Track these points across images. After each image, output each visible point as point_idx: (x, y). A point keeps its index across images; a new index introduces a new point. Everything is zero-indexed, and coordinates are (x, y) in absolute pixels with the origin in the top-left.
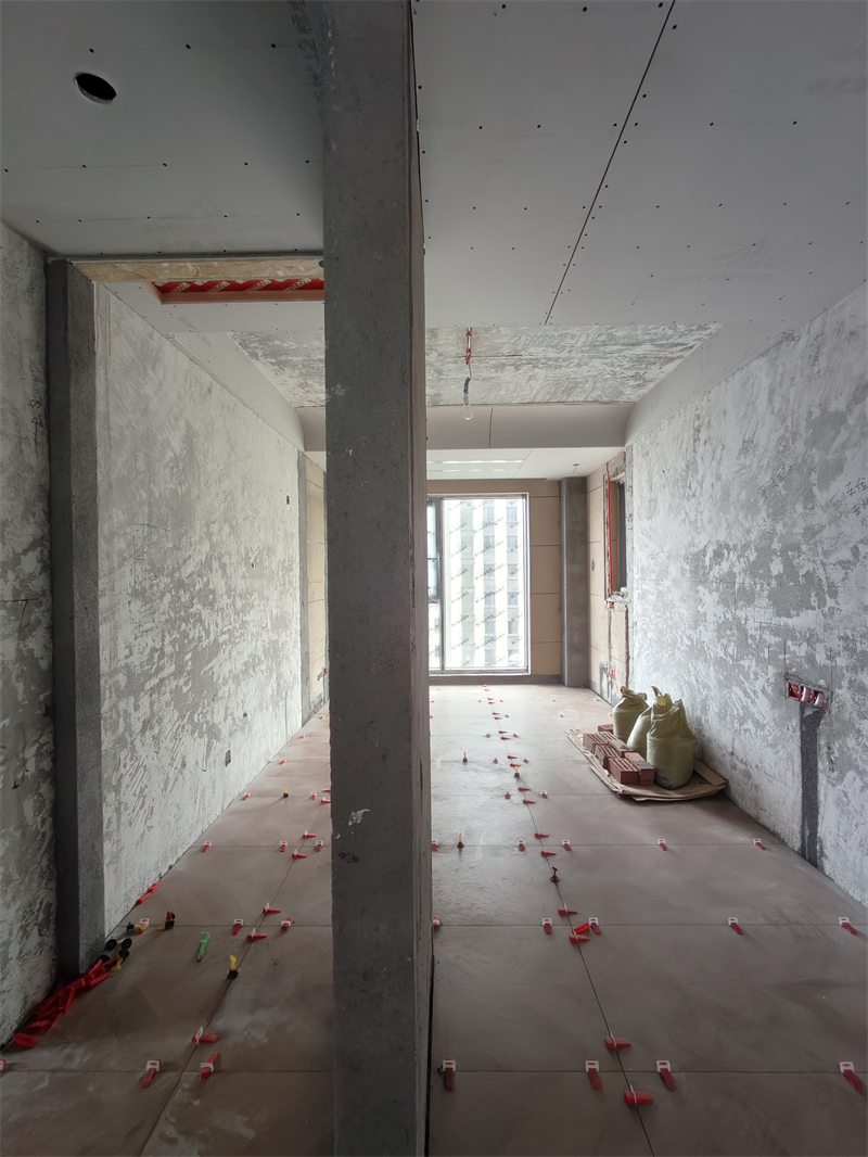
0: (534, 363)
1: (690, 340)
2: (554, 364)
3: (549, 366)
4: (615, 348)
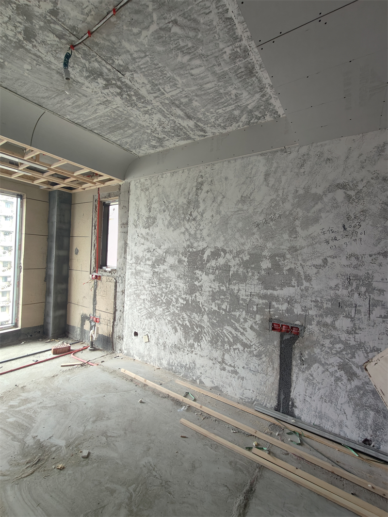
0: (124, 89)
2: (134, 100)
3: (129, 101)
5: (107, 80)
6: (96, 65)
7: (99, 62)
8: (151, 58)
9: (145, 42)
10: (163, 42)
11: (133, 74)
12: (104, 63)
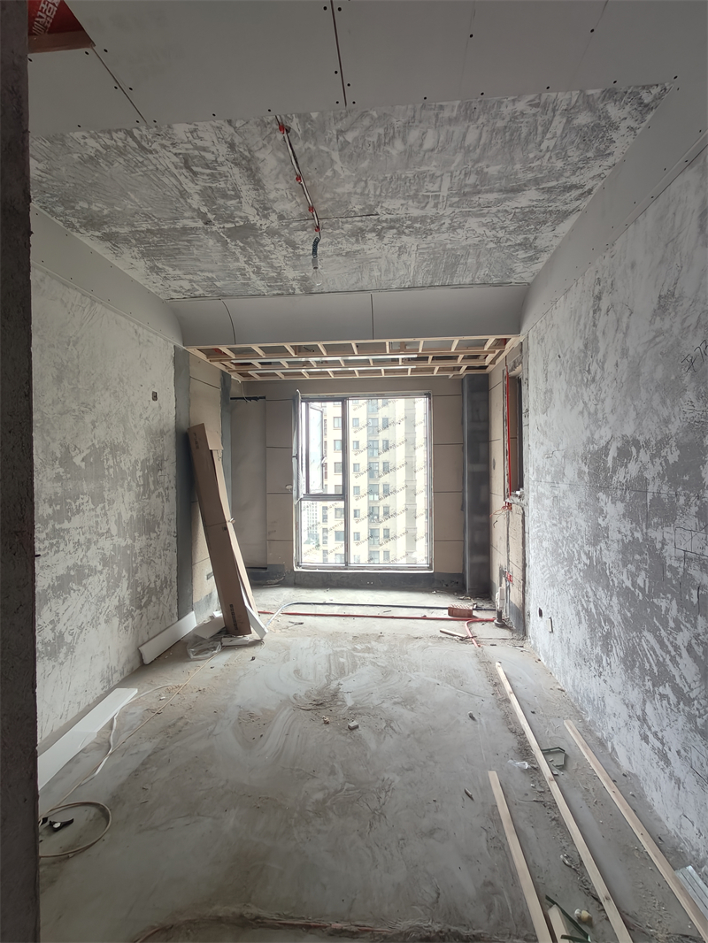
0: (397, 225)
1: (586, 178)
2: (421, 227)
3: (417, 232)
4: (492, 197)
5: (373, 230)
6: (348, 226)
7: (347, 222)
8: (371, 179)
9: (348, 173)
10: (359, 156)
11: (382, 207)
12: (349, 219)
